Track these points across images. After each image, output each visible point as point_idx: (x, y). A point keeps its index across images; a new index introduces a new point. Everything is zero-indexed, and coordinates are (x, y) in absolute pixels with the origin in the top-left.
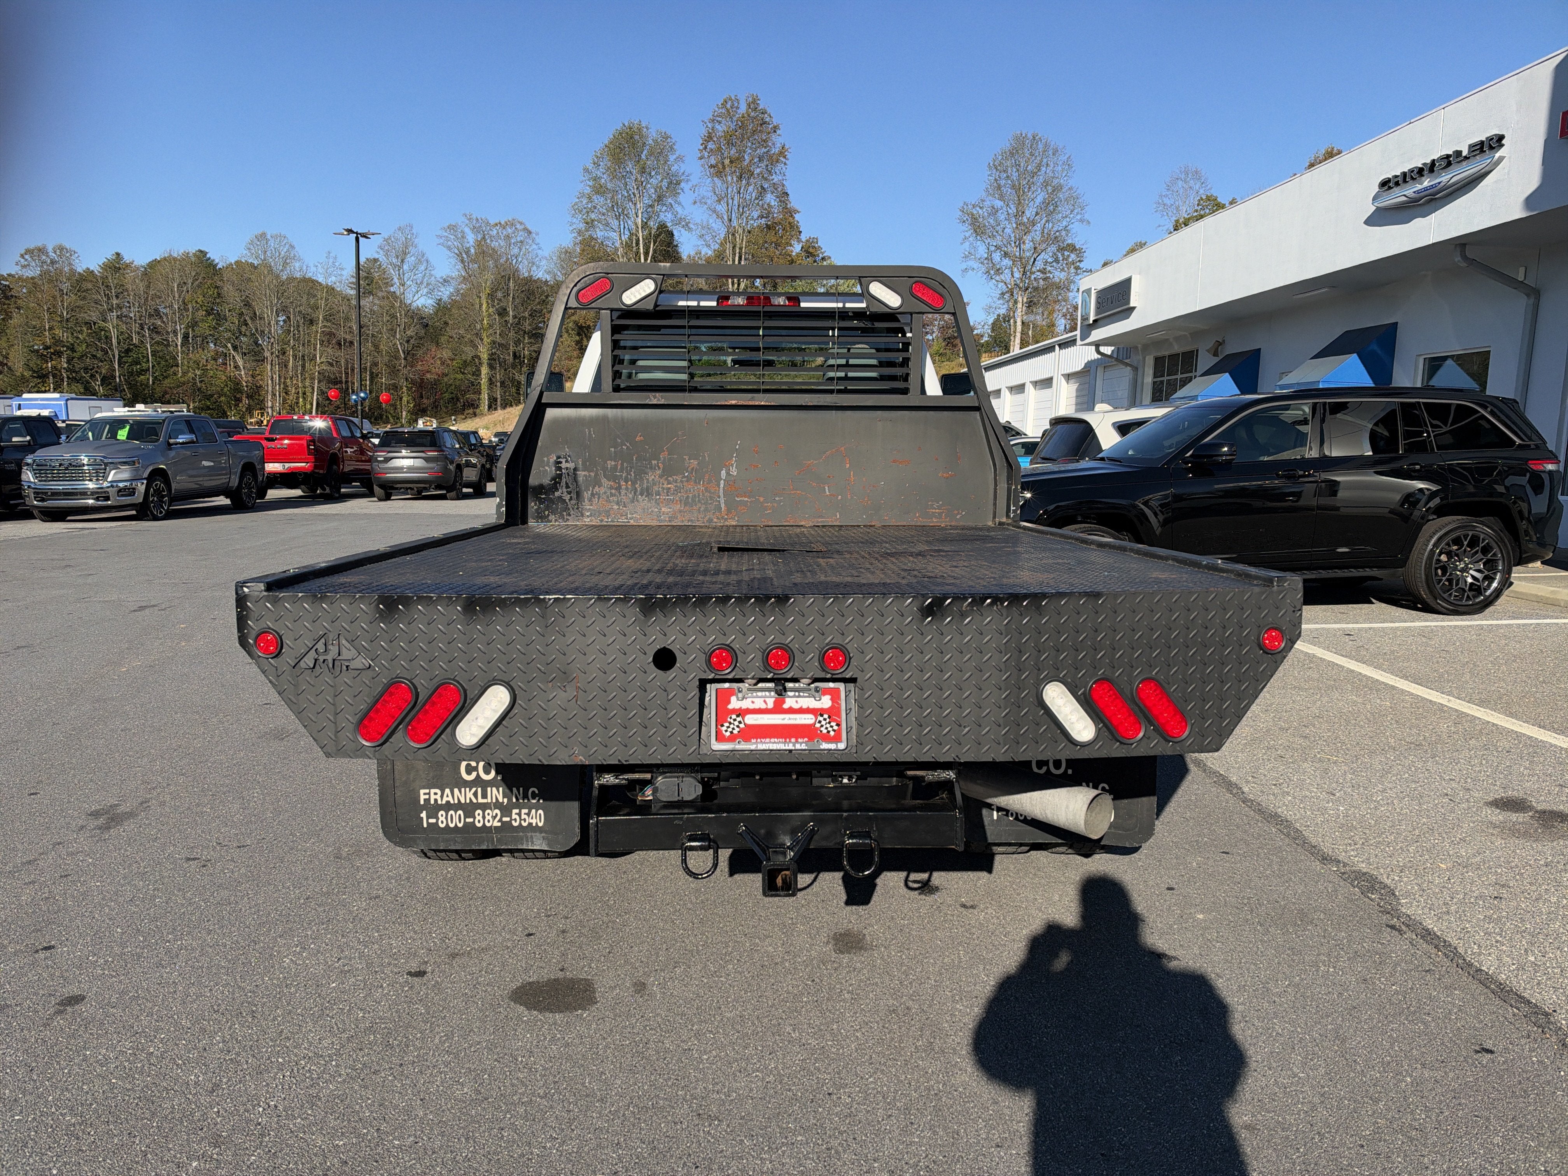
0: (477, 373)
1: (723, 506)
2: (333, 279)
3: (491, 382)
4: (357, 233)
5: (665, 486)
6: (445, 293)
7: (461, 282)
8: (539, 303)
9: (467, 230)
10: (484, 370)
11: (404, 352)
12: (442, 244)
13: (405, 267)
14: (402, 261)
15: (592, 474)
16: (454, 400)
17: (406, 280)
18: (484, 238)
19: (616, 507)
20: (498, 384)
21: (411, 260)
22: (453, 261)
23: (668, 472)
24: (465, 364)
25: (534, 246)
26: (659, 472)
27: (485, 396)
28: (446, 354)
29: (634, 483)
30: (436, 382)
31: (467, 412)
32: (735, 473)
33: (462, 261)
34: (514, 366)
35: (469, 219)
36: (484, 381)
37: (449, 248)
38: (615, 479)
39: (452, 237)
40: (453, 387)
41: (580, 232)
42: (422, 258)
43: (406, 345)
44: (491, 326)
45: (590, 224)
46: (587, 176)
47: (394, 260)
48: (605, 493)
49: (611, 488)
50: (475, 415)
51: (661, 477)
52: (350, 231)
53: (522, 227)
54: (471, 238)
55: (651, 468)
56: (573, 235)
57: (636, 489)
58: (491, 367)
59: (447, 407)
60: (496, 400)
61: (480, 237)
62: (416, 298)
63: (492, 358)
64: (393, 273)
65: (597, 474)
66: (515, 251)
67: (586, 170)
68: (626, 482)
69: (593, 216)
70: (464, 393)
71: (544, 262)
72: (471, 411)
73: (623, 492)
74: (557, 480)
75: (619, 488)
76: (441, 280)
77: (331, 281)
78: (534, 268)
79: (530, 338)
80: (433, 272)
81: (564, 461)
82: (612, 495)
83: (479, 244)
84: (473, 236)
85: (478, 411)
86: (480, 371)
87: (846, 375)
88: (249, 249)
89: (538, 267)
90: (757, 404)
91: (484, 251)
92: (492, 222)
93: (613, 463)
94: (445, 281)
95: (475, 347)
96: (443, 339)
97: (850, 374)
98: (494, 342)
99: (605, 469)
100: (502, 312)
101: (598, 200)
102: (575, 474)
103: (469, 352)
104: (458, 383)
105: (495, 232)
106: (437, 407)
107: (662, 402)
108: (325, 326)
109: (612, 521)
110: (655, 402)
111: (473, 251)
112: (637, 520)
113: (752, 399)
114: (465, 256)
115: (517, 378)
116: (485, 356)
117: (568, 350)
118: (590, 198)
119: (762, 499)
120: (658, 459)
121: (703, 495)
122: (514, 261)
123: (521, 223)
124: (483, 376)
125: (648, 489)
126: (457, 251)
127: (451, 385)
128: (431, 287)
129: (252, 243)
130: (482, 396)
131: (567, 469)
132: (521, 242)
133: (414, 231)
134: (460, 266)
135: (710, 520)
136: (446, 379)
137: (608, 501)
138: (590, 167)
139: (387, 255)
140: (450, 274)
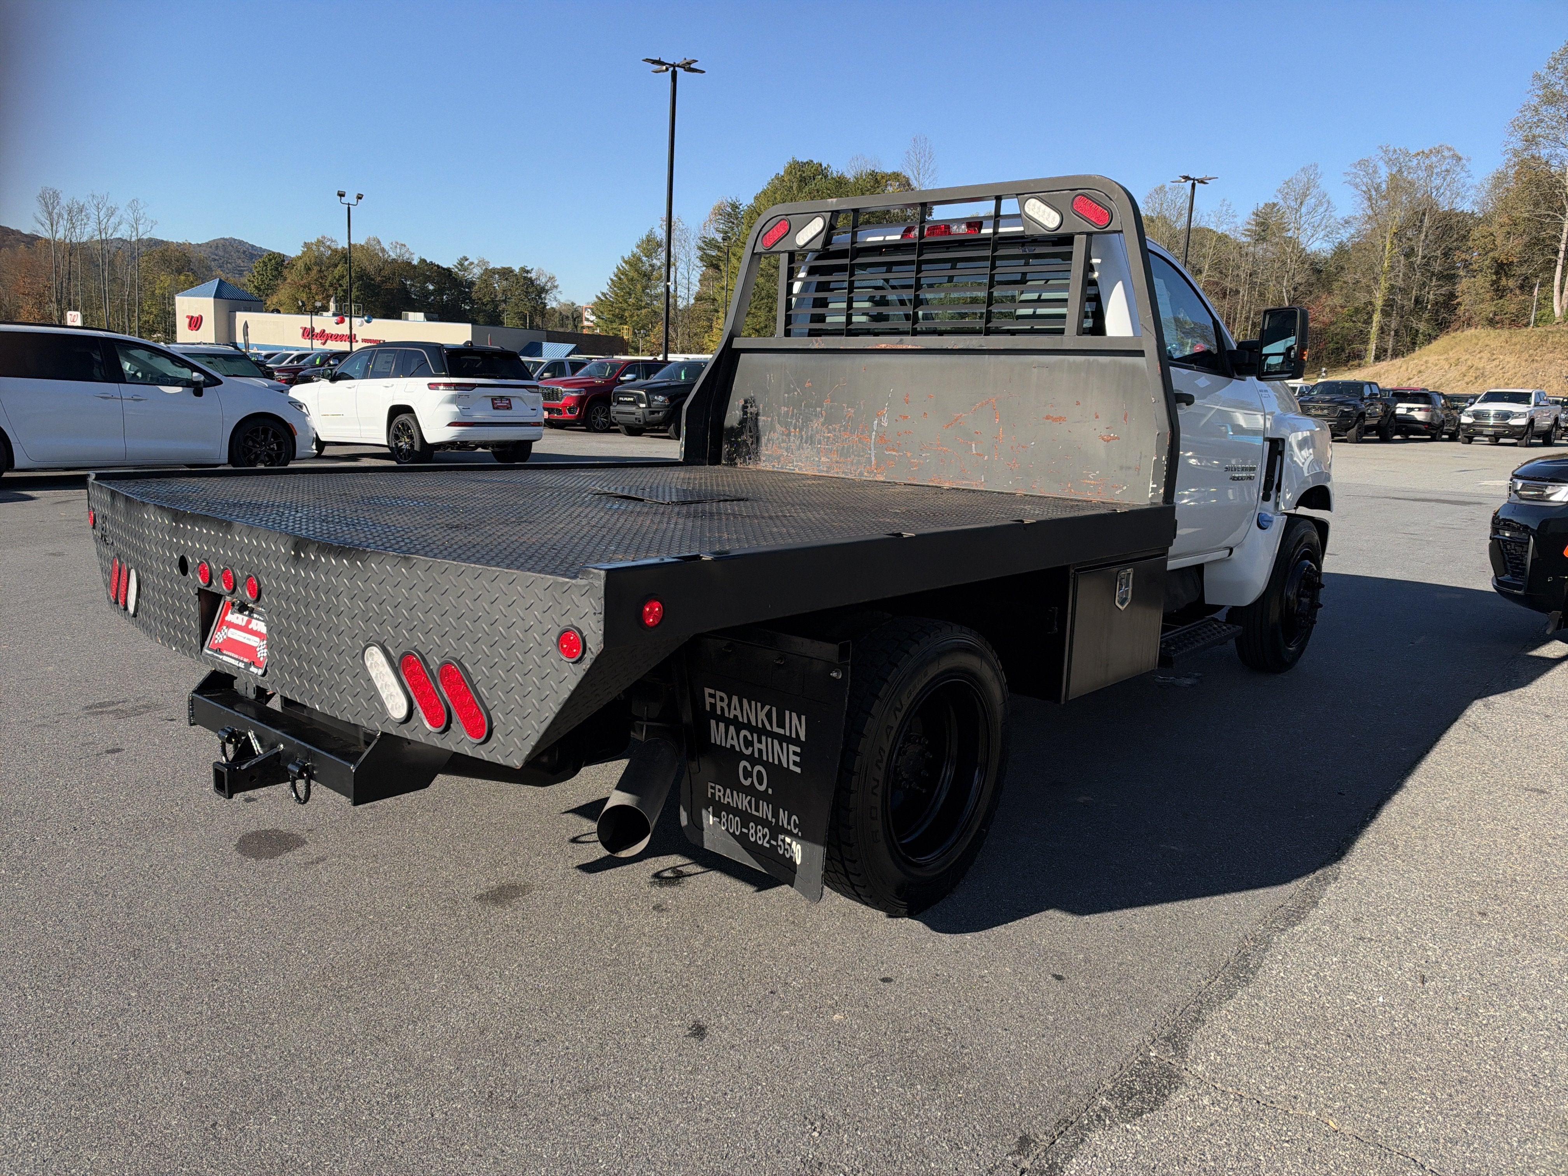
0: (1368, 322)
1: (873, 459)
2: (1225, 227)
3: (1382, 330)
4: (1194, 179)
5: (826, 435)
6: (1345, 235)
7: (1367, 222)
8: (1457, 240)
9: (1381, 164)
10: (1377, 317)
11: (1289, 300)
12: (1349, 182)
13: (1304, 210)
14: (1301, 203)
15: (769, 419)
16: (1339, 350)
17: (1302, 223)
18: (1400, 171)
19: (785, 454)
20: (1392, 333)
21: (1311, 201)
22: (1358, 200)
23: (829, 420)
24: (1357, 311)
25: (1463, 174)
26: (822, 420)
27: (1372, 346)
28: (1337, 300)
29: (801, 430)
30: (1321, 332)
31: (1351, 363)
32: (886, 425)
33: (1370, 199)
34: (1412, 312)
35: (1385, 152)
36: (1374, 329)
37: (1356, 186)
38: (787, 425)
39: (1362, 173)
40: (1339, 337)
41: (1516, 153)
42: (1324, 200)
43: (1292, 292)
44: (1392, 268)
45: (1531, 141)
46: (1538, 83)
47: (1293, 204)
48: (778, 439)
49: (783, 434)
50: (1359, 365)
51: (823, 424)
52: (1187, 178)
53: (1452, 153)
54: (1384, 173)
55: (816, 415)
56: (1507, 156)
57: (802, 437)
58: (1386, 313)
59: (1329, 358)
60: (1386, 351)
61: (1395, 170)
62: (1310, 243)
63: (1389, 306)
64: (1290, 217)
65: (772, 420)
66: (1438, 182)
67: (1537, 77)
68: (795, 429)
69: (1538, 131)
70: (1350, 342)
71: (1472, 191)
72: (1356, 362)
73: (792, 439)
74: (743, 422)
75: (789, 435)
76: (1342, 222)
77: (1222, 229)
78: (1459, 199)
79: (1438, 279)
80: (1333, 214)
81: (749, 405)
82: (783, 441)
83: (1393, 177)
84: (1387, 169)
85: (1363, 362)
86: (1371, 317)
87: (1034, 312)
88: (1147, 203)
89: (1463, 198)
90: (904, 347)
91: (1396, 184)
92: (1413, 152)
93: (786, 409)
94: (1347, 222)
95: (1370, 292)
96: (1336, 285)
97: (1040, 311)
98: (1392, 286)
99: (779, 415)
100: (1410, 253)
101: (1548, 112)
102: (757, 419)
103: (1362, 298)
104: (1345, 332)
105: (1415, 162)
106: (1318, 358)
107: (823, 346)
108: (1210, 276)
109: (782, 468)
110: (816, 346)
111: (1384, 186)
112: (800, 469)
113: (901, 342)
114: (1374, 193)
115: (1414, 325)
116: (1379, 303)
117: (1481, 291)
118: (1536, 110)
119: (909, 455)
120: (822, 407)
121: (857, 446)
122: (1434, 194)
123: (1449, 149)
124: (1374, 324)
125: (811, 437)
126: (1364, 188)
127: (1337, 334)
128: (1328, 229)
129: (1150, 196)
130: (1370, 347)
131: (751, 413)
132: (1447, 171)
133: (1319, 171)
134: (1366, 204)
135: (861, 474)
136: (1332, 328)
137: (780, 447)
138: (1543, 72)
139: (1285, 199)
140: (1353, 214)
